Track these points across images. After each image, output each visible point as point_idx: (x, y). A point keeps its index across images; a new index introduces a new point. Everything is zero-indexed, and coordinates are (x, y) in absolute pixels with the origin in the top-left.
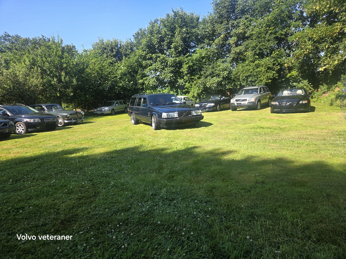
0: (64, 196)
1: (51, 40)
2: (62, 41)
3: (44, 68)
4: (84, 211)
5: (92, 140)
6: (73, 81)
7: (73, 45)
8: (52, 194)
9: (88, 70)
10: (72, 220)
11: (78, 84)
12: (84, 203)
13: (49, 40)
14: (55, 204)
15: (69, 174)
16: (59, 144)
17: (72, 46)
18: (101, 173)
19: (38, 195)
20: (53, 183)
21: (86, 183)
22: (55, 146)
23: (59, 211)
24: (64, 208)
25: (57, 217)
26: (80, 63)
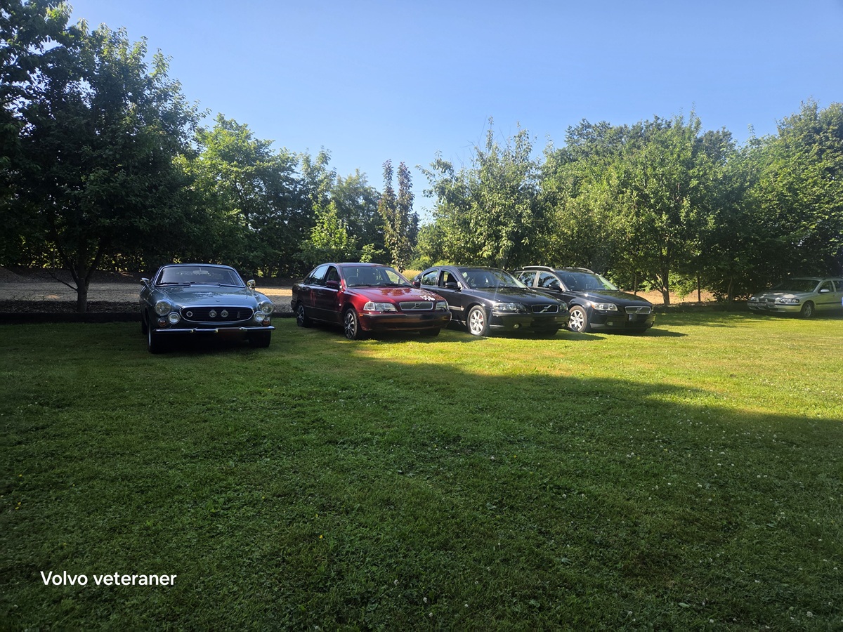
0: (650, 498)
1: (673, 125)
2: (699, 123)
3: (646, 191)
4: (695, 554)
5: (735, 379)
6: (707, 221)
7: (726, 130)
8: (626, 484)
9: (754, 193)
10: (666, 565)
11: (718, 229)
12: (698, 536)
13: (669, 126)
14: (631, 510)
15: (666, 450)
16: (649, 370)
17: (724, 133)
18: (751, 474)
19: (598, 475)
20: (629, 458)
21: (707, 488)
22: (641, 373)
23: (637, 528)
24: (649, 526)
25: (631, 539)
26: (734, 175)
